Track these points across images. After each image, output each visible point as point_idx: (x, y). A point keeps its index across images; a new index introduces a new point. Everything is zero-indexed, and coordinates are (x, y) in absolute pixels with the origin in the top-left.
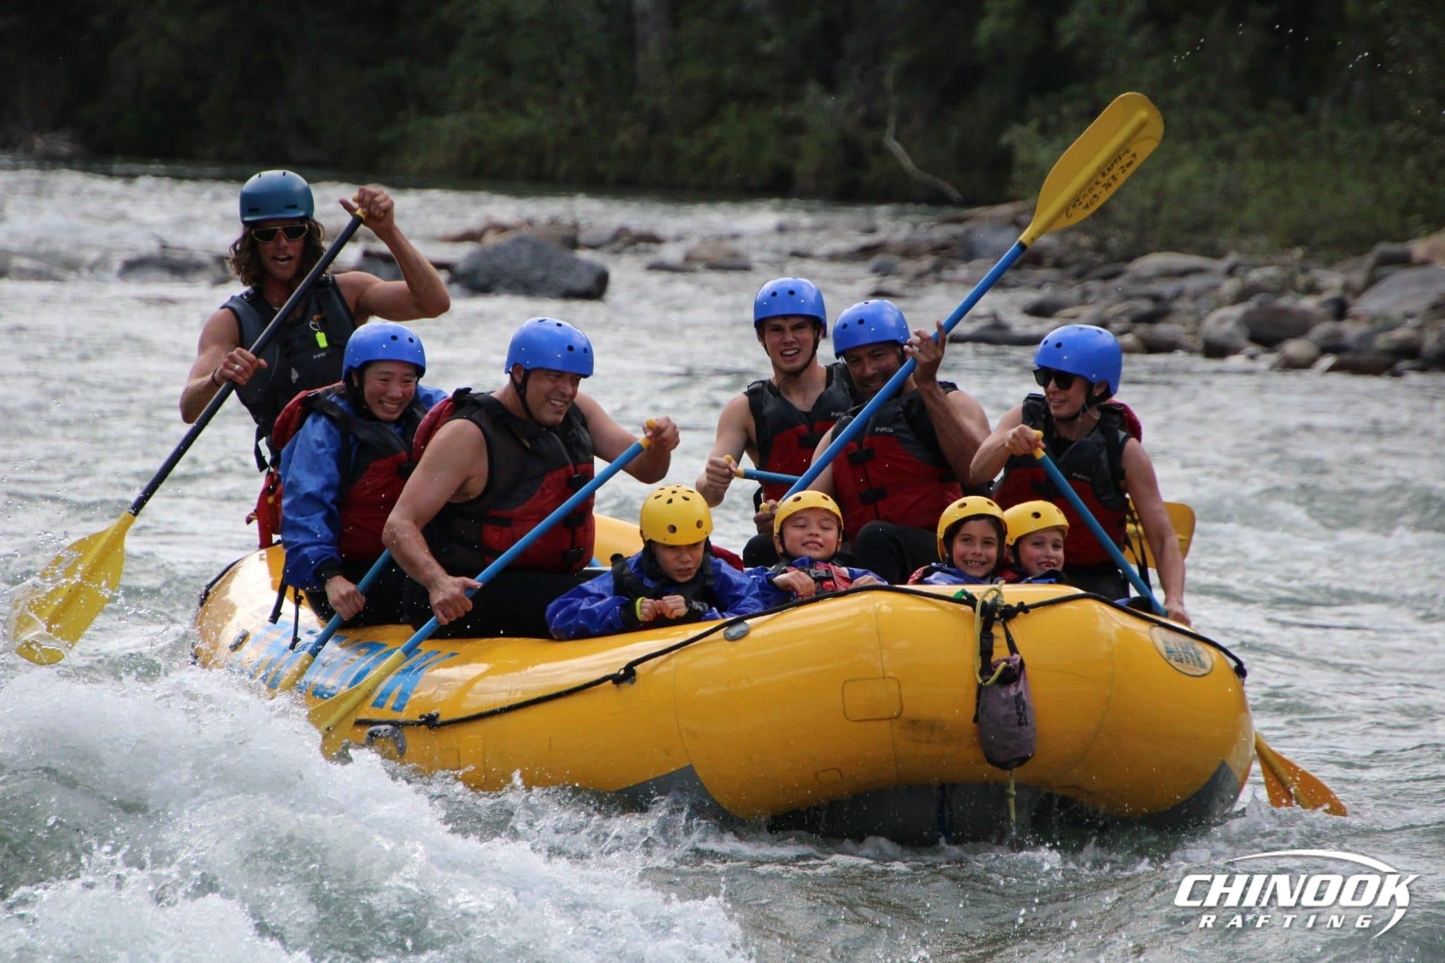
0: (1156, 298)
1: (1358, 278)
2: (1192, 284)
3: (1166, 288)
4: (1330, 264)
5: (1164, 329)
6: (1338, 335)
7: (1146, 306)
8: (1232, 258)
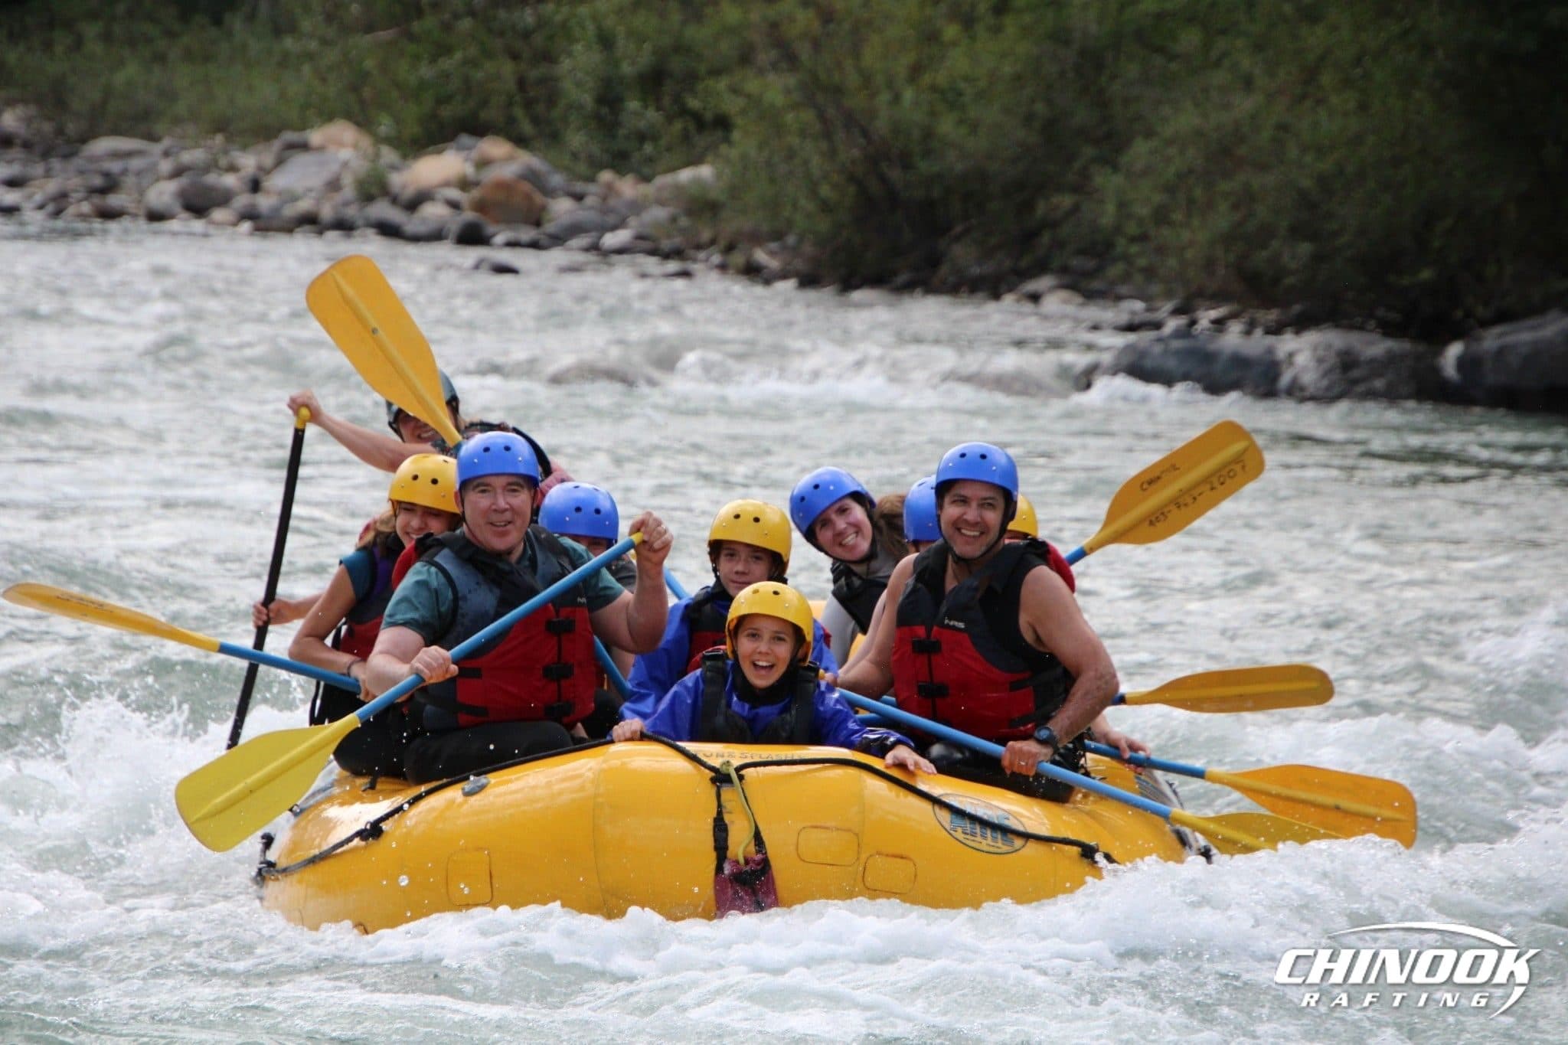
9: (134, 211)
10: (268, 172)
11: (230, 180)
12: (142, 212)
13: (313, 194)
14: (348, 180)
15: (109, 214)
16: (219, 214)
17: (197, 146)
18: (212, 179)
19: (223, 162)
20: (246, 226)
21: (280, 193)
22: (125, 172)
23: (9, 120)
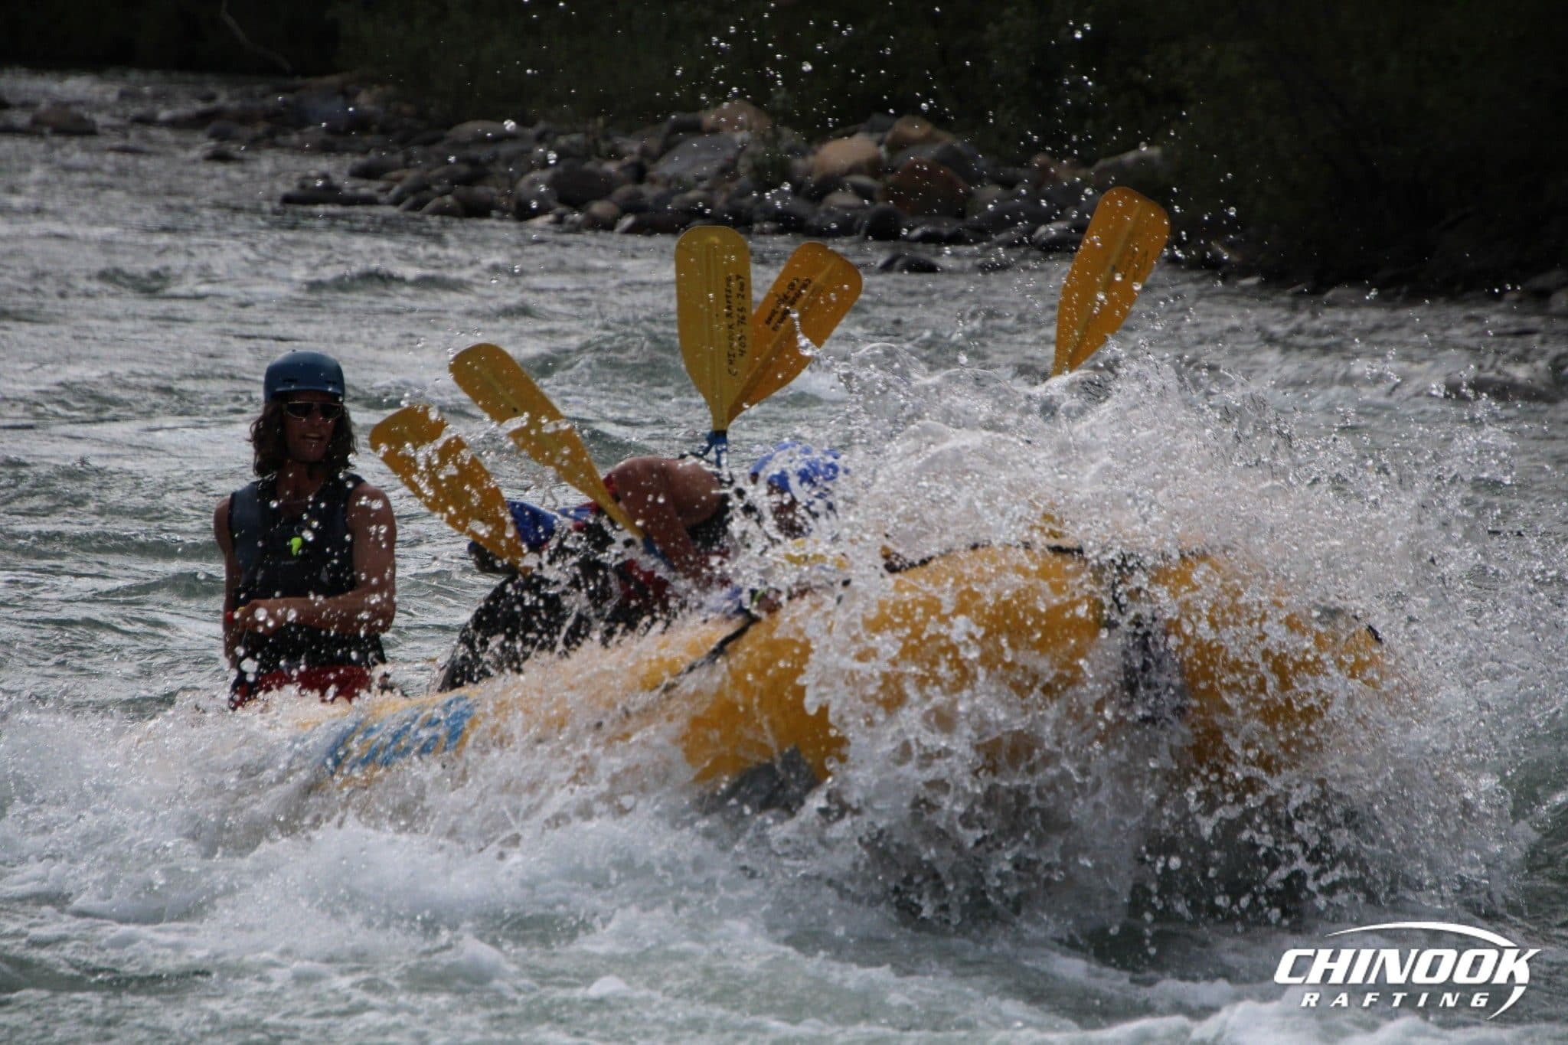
0: (473, 162)
1: (654, 144)
2: (508, 149)
3: (484, 153)
4: (628, 132)
5: (480, 190)
6: (640, 195)
7: (464, 170)
8: (541, 126)
9: (504, 205)
10: (656, 159)
11: (611, 167)
12: (511, 207)
13: (705, 184)
14: (744, 165)
15: (476, 210)
16: (598, 208)
17: (575, 132)
18: (589, 166)
19: (604, 146)
20: (628, 221)
21: (668, 182)
22: (494, 160)
23: (365, 101)
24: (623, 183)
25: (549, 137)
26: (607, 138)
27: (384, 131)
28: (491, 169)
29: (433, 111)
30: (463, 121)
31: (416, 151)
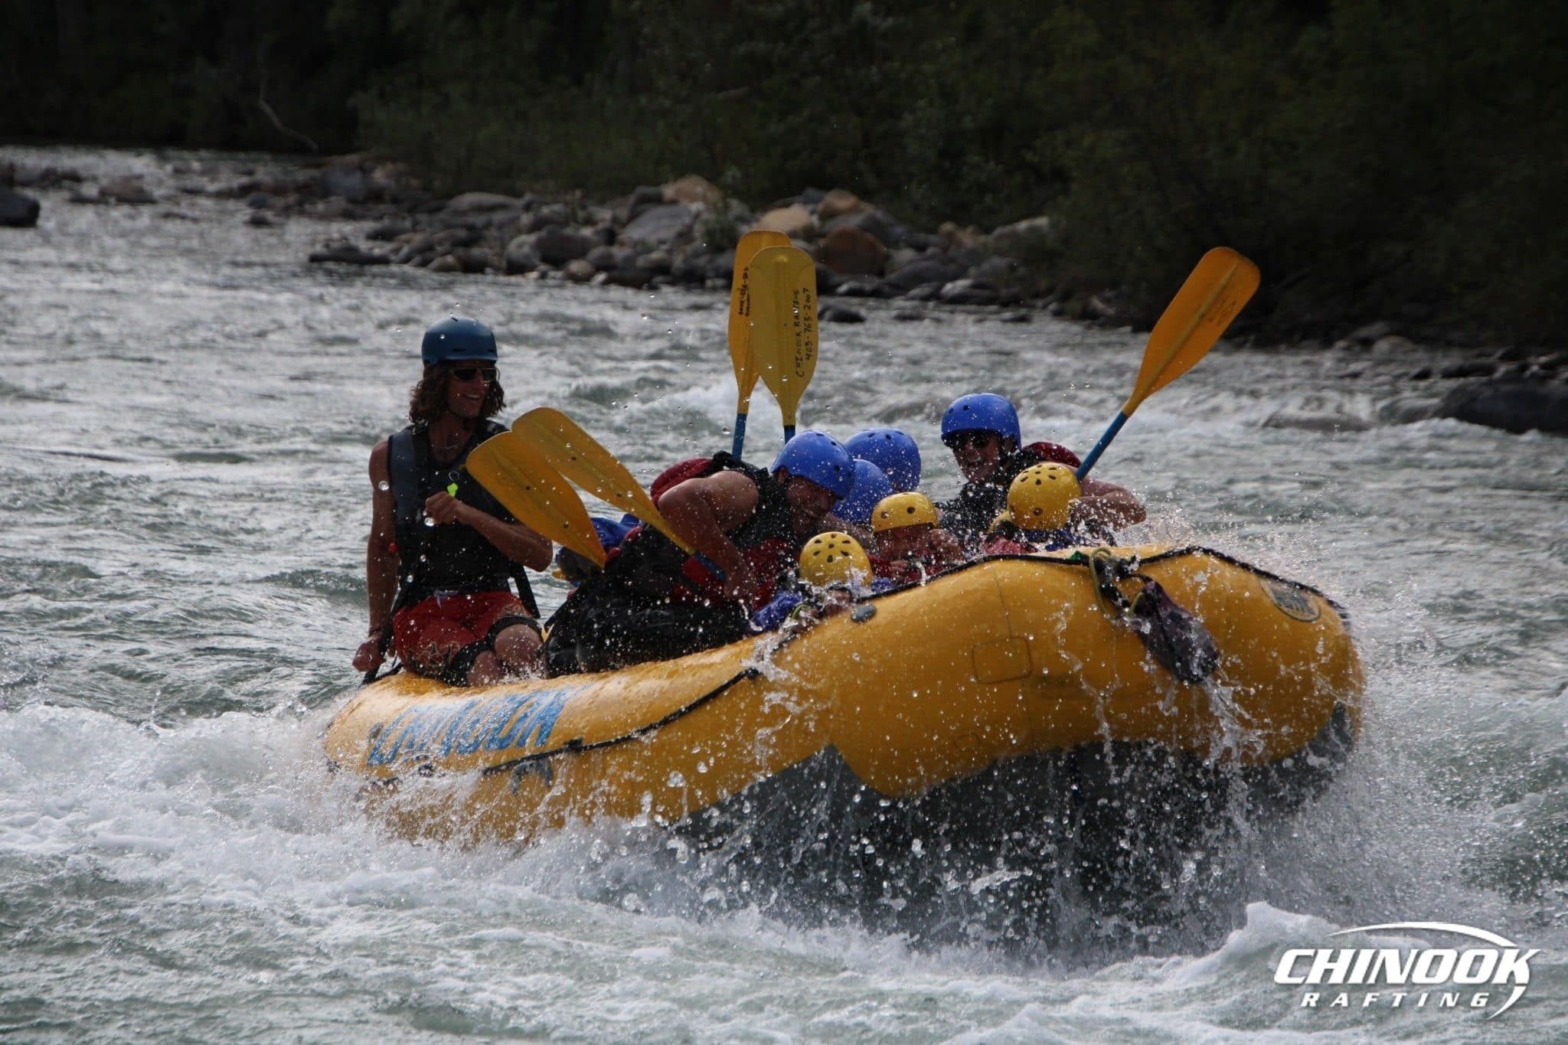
0: (471, 228)
1: (623, 213)
2: (498, 217)
3: (478, 220)
4: (602, 202)
5: (476, 252)
6: (610, 256)
7: (462, 234)
8: (528, 197)
9: (496, 263)
10: (624, 225)
11: (587, 232)
12: (504, 264)
13: (665, 247)
14: (698, 230)
15: (473, 267)
16: (575, 266)
17: (556, 202)
18: (569, 231)
19: (581, 214)
20: (601, 277)
21: (635, 244)
22: (488, 225)
23: (380, 176)
24: (596, 245)
25: (534, 206)
26: (584, 208)
27: (395, 201)
28: (486, 233)
29: (437, 184)
30: (461, 192)
31: (423, 217)
